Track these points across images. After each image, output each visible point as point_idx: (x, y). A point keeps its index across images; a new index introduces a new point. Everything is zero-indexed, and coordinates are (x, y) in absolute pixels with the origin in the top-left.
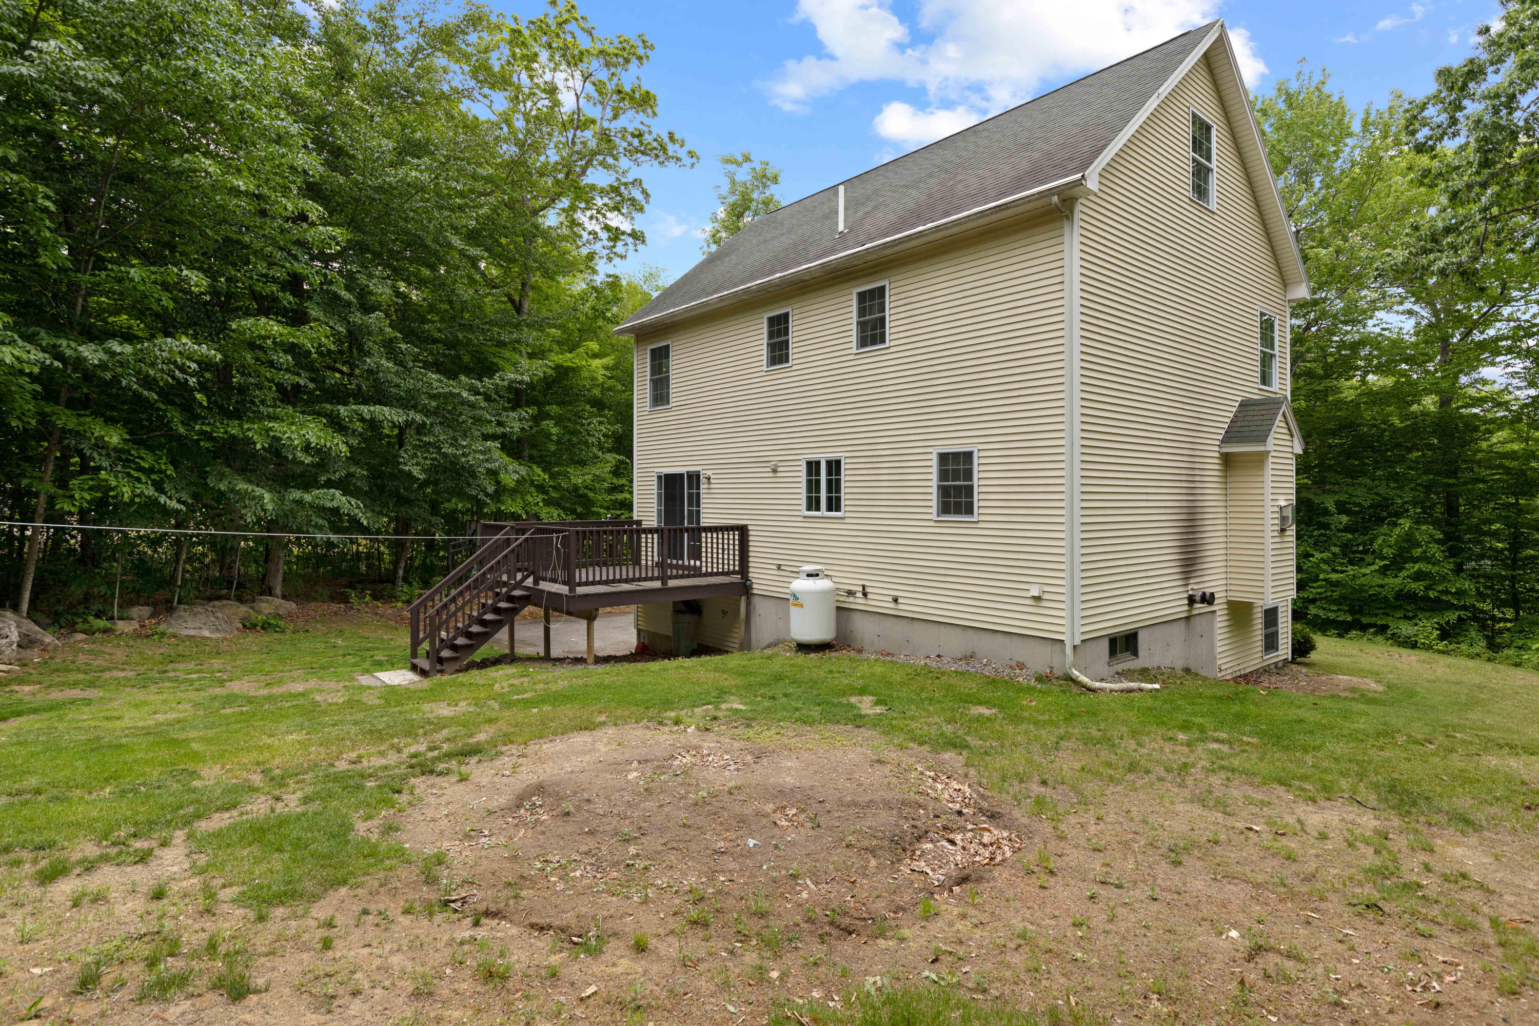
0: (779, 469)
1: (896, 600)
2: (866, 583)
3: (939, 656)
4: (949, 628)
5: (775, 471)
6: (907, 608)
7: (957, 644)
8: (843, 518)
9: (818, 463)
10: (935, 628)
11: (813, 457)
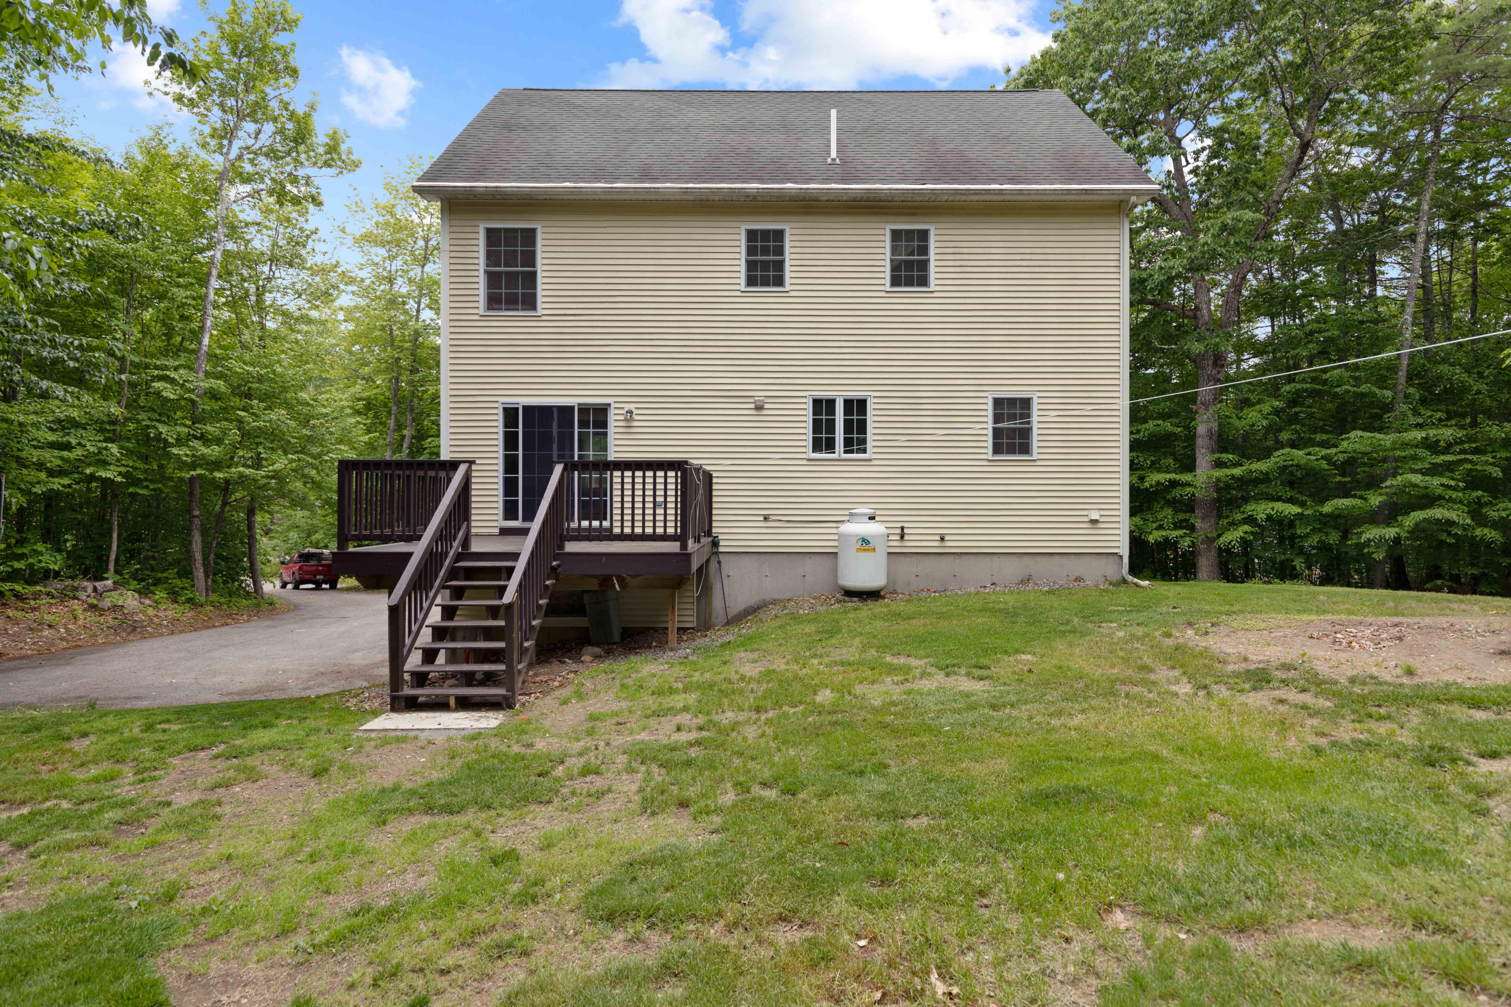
0: (766, 406)
1: (942, 539)
2: (906, 525)
3: (993, 584)
4: (1003, 558)
5: (759, 408)
6: (953, 544)
7: (1012, 570)
8: (870, 460)
9: (831, 403)
10: (987, 559)
11: (824, 393)
